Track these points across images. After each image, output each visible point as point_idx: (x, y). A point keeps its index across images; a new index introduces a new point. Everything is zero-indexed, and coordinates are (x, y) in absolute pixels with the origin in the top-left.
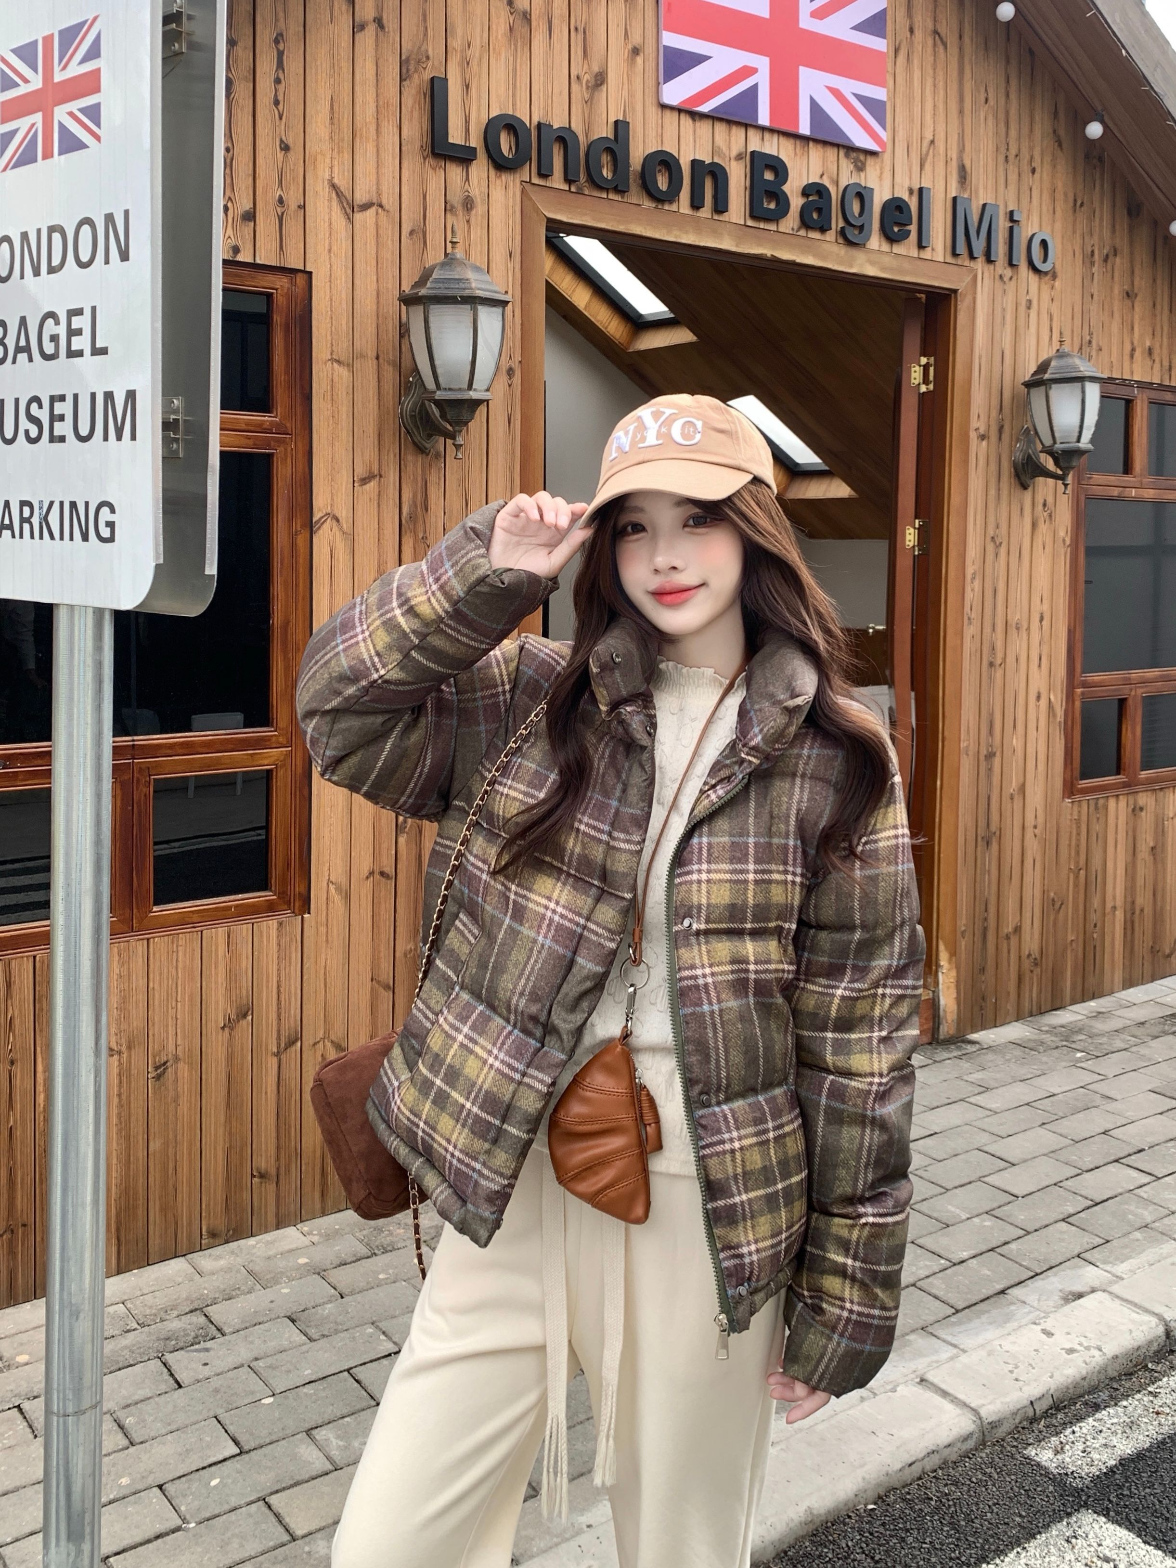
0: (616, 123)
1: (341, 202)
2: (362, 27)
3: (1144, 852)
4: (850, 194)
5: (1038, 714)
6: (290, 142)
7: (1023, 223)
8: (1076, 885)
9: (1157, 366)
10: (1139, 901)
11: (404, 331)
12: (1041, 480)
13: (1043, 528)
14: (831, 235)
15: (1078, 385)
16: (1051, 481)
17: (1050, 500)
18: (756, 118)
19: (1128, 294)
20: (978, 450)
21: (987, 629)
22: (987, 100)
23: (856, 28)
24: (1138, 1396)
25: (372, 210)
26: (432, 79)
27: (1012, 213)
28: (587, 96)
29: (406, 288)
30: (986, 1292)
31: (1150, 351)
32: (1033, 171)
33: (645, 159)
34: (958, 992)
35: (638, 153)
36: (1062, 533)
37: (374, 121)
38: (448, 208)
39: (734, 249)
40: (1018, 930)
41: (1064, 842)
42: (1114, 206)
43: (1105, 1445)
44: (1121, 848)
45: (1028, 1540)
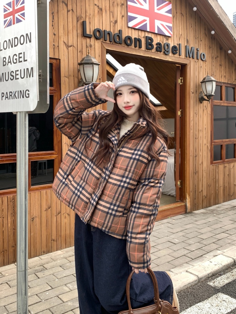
0: (119, 30)
1: (66, 45)
2: (69, 11)
3: (226, 175)
4: (166, 45)
5: (205, 148)
6: (56, 34)
7: (199, 51)
8: (213, 182)
9: (226, 79)
10: (226, 185)
11: (79, 71)
12: (204, 101)
13: (205, 111)
14: (162, 53)
15: (211, 82)
16: (206, 101)
17: (206, 106)
18: (147, 30)
19: (220, 65)
20: (192, 95)
21: (195, 131)
22: (192, 27)
23: (166, 12)
24: (229, 273)
25: (72, 47)
26: (83, 21)
27: (197, 49)
28: (113, 25)
29: (79, 62)
30: (198, 256)
31: (225, 76)
32: (201, 41)
33: (125, 37)
34: (191, 203)
35: (124, 36)
36: (209, 112)
37: (72, 30)
38: (87, 47)
39: (143, 55)
40: (202, 191)
41: (211, 173)
42: (217, 47)
43: (223, 281)
44: (222, 174)
45: (208, 298)
